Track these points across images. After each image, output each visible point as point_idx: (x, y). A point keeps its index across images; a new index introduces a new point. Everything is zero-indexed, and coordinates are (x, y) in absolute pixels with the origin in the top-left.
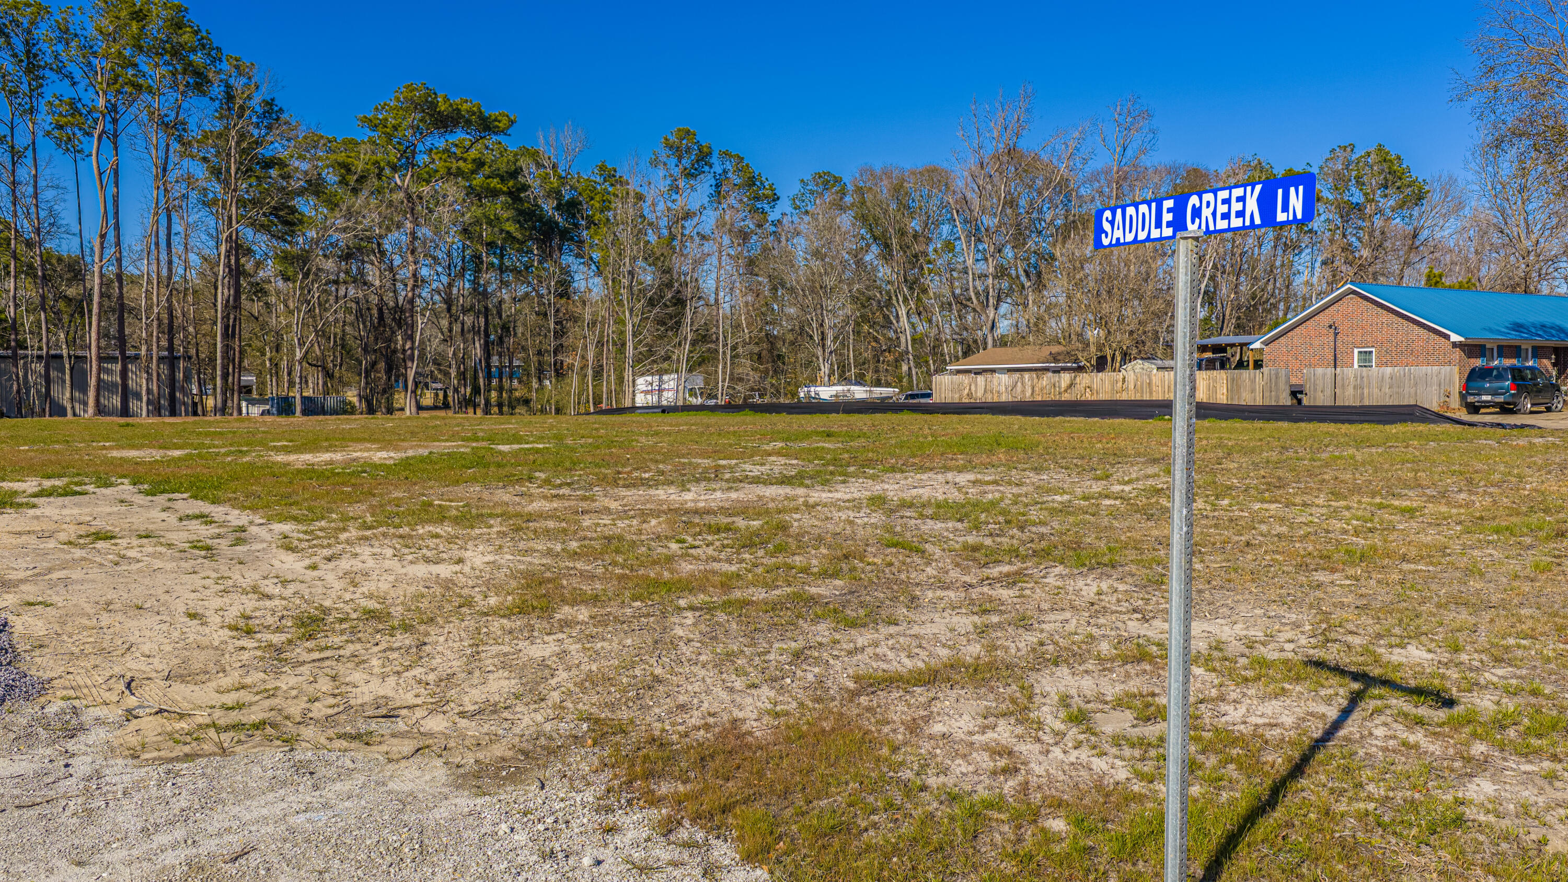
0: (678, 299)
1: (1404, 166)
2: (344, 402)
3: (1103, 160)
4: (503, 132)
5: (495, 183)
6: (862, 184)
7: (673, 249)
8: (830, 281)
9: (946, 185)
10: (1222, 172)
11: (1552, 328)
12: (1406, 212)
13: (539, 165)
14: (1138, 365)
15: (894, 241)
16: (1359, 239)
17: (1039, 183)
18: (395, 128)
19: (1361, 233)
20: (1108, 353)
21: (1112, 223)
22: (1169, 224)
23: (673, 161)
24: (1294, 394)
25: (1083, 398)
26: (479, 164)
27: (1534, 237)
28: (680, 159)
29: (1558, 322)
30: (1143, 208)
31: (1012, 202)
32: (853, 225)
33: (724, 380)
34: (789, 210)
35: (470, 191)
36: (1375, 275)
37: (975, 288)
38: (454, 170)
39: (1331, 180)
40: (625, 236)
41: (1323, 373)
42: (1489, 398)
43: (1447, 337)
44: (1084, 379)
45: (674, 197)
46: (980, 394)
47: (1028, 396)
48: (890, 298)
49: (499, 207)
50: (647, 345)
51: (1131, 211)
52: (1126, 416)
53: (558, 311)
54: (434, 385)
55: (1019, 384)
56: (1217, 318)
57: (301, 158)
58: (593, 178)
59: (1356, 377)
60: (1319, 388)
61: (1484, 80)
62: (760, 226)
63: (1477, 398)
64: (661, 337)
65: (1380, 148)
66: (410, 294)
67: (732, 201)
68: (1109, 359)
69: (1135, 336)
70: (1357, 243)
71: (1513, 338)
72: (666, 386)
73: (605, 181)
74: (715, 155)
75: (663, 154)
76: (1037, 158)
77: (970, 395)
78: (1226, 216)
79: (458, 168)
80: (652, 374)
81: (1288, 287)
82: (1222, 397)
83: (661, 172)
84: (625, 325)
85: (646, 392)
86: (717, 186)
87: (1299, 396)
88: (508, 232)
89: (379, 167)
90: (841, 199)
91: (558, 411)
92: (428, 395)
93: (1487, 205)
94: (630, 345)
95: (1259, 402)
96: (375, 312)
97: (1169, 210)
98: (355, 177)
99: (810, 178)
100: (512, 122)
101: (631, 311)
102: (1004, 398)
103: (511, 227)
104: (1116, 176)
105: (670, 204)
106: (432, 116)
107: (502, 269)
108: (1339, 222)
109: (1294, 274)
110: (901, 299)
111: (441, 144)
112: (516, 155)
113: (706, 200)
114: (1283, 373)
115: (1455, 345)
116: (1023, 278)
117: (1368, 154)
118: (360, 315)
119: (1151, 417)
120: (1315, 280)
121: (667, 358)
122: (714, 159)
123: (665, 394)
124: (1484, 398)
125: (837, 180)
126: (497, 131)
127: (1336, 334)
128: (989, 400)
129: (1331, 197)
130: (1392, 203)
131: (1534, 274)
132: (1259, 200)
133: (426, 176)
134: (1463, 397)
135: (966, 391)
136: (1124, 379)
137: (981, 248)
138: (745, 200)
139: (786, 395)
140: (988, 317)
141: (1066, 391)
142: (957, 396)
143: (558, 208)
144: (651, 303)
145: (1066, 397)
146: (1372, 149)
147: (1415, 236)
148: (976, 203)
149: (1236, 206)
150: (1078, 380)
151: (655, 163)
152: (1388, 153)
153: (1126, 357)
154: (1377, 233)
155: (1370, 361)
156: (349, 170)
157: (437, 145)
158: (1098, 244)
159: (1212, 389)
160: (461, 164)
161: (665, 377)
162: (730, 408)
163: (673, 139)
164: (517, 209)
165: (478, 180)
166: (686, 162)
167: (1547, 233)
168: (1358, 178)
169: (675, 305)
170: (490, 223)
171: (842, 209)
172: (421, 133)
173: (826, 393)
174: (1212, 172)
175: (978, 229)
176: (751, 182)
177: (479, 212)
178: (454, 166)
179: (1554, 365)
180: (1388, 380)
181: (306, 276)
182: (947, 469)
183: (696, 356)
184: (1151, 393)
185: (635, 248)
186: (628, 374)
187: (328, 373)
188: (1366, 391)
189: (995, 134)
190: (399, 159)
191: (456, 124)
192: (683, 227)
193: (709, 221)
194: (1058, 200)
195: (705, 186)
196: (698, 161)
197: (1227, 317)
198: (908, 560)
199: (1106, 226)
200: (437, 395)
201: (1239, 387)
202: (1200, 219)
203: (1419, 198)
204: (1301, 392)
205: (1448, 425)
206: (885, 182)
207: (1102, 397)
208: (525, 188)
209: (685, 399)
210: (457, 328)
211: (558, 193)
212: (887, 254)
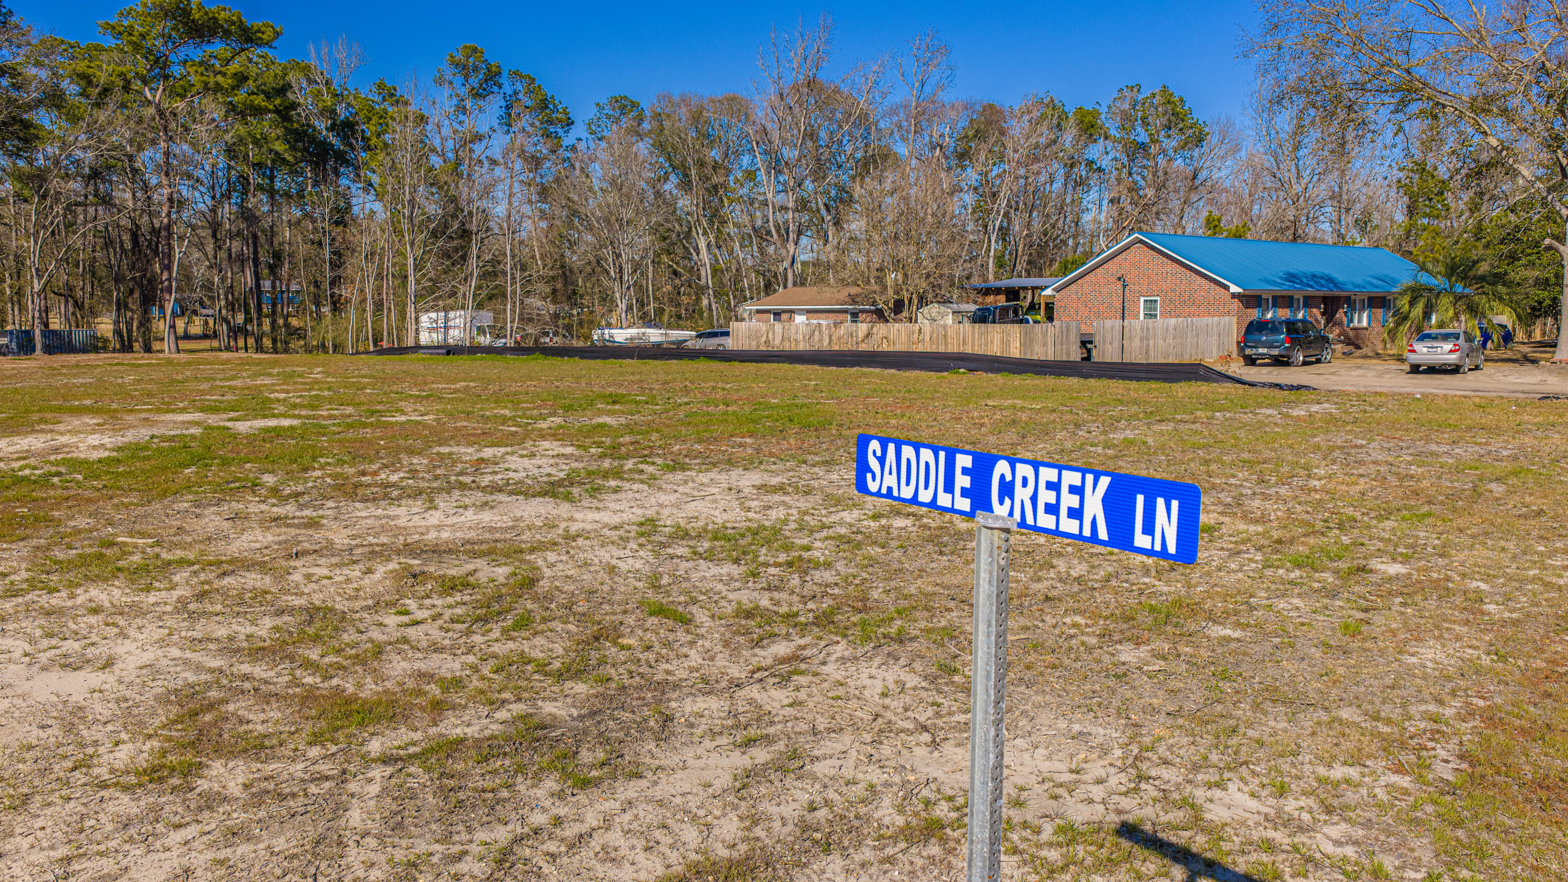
0: (464, 231)
1: (1186, 108)
2: (95, 337)
3: (903, 94)
4: (268, 44)
5: (259, 100)
6: (659, 110)
7: (460, 176)
8: (628, 214)
9: (746, 114)
10: (1016, 108)
11: (1322, 278)
12: (1187, 153)
13: (310, 81)
14: (934, 309)
15: (693, 172)
16: (1144, 178)
17: (839, 116)
18: (143, 36)
19: (1145, 173)
20: (906, 295)
21: (882, 460)
22: (965, 493)
23: (458, 80)
24: (1084, 344)
25: (880, 349)
26: (241, 79)
27: (1304, 182)
28: (467, 77)
29: (1327, 272)
30: (927, 455)
31: (812, 135)
32: (651, 153)
33: (512, 321)
34: (584, 135)
35: (232, 108)
36: (1157, 213)
37: (775, 221)
38: (212, 85)
39: (1118, 119)
40: (405, 160)
41: (1112, 324)
42: (1265, 351)
43: (1226, 288)
44: (881, 329)
45: (461, 118)
46: (777, 342)
47: (825, 346)
48: (690, 229)
49: (267, 126)
50: (430, 280)
51: (908, 452)
52: (922, 368)
53: (333, 239)
54: (205, 311)
55: (817, 333)
56: (1011, 254)
57: (38, 64)
58: (370, 97)
59: (1142, 329)
60: (1108, 341)
61: (1268, 38)
62: (553, 152)
63: (1254, 351)
64: (445, 272)
65: (1165, 89)
66: (166, 221)
67: (523, 123)
68: (906, 302)
69: (932, 279)
70: (1142, 183)
71: (1286, 288)
72: (451, 323)
73: (384, 100)
74: (505, 74)
75: (449, 72)
76: (837, 91)
77: (767, 342)
78: (1052, 509)
79: (217, 83)
80: (437, 311)
81: (1077, 224)
82: (1015, 352)
83: (446, 91)
84: (406, 258)
85: (431, 330)
86: (507, 107)
87: (1089, 346)
88: (277, 153)
89: (125, 80)
90: (639, 125)
91: (336, 348)
92: (197, 323)
93: (1262, 150)
94: (411, 279)
95: (1051, 357)
96: (126, 238)
97: (965, 471)
98: (97, 91)
99: (606, 102)
100: (278, 34)
101: (412, 244)
102: (801, 347)
103: (279, 147)
104: (914, 112)
105: (456, 126)
106: (186, 24)
107: (272, 193)
108: (1125, 160)
109: (1083, 212)
110: (700, 232)
111: (197, 54)
112: (285, 68)
113: (495, 123)
114: (1074, 325)
115: (1234, 296)
116: (823, 211)
117: (1154, 96)
118: (108, 243)
119: (947, 370)
120: (1102, 218)
121: (453, 294)
122: (504, 80)
123: (451, 332)
124: (1261, 351)
125: (634, 105)
126: (260, 43)
127: (1124, 287)
128: (787, 348)
129: (1118, 135)
130: (1174, 143)
131: (1303, 218)
132: (1106, 501)
133: (180, 91)
134: (1241, 350)
135: (764, 339)
136: (920, 330)
137: (781, 179)
138: (537, 123)
139: (578, 337)
140: (788, 252)
141: (863, 341)
142: (754, 343)
143: (331, 129)
144: (435, 234)
145: (863, 347)
146: (1157, 91)
147: (1194, 178)
148: (775, 136)
149: (1069, 501)
150: (875, 330)
151: (439, 81)
152: (1171, 95)
153: (923, 301)
154: (1160, 173)
155: (1155, 310)
156: (90, 83)
157: (191, 56)
158: (862, 487)
159: (1006, 343)
160: (219, 78)
161: (452, 314)
162: (519, 350)
163: (460, 57)
164: (286, 128)
165: (240, 96)
166: (474, 81)
167: (1315, 178)
168: (1143, 119)
169: (462, 237)
170: (256, 142)
171: (641, 137)
172: (174, 43)
173: (621, 335)
174: (1007, 108)
175: (778, 161)
176: (544, 104)
177: (242, 131)
178: (212, 80)
179: (1323, 314)
180: (1172, 331)
181: (44, 197)
182: (731, 463)
183: (484, 294)
184: (946, 345)
185: (416, 176)
186: (410, 310)
187: (76, 302)
188: (1151, 342)
189: (795, 65)
190: (149, 71)
191: (214, 35)
192: (471, 151)
193: (498, 144)
194: (858, 133)
195: (494, 105)
196: (486, 81)
197: (1020, 253)
198: (671, 637)
199: (874, 464)
200: (206, 323)
201: (1031, 341)
202: (1012, 499)
203: (1200, 140)
204: (1091, 342)
205: (1229, 385)
206: (684, 110)
207: (899, 347)
208: (294, 106)
209: (472, 338)
210: (222, 254)
211: (333, 111)
212: (686, 185)
